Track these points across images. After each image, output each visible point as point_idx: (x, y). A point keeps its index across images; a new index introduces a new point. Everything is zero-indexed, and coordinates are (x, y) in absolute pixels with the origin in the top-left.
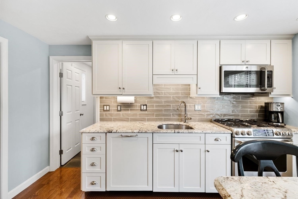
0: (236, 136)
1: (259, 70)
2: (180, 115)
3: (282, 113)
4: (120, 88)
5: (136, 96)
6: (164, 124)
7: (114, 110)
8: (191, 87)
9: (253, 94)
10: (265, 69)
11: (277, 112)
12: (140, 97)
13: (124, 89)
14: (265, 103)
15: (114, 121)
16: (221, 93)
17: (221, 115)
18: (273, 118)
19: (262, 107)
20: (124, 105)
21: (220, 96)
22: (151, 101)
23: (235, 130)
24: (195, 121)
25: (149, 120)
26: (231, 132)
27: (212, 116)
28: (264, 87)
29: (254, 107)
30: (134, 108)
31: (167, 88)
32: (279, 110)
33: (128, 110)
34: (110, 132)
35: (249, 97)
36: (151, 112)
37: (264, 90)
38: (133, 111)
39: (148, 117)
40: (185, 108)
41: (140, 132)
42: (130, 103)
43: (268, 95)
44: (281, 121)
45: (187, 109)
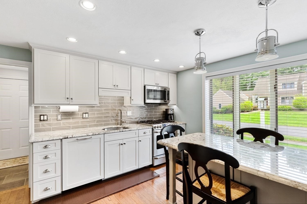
0: (154, 129)
1: (163, 90)
2: (116, 120)
3: (173, 114)
4: (68, 98)
5: (80, 105)
6: (105, 128)
7: (53, 119)
8: (124, 98)
9: (160, 104)
10: (166, 89)
11: (171, 114)
12: (82, 106)
13: (72, 99)
14: (166, 109)
15: (53, 130)
16: (145, 103)
17: (143, 118)
18: (169, 118)
19: (164, 111)
20: (64, 114)
21: (144, 105)
22: (92, 109)
23: (154, 125)
24: (127, 124)
25: (90, 126)
26: (152, 127)
27: (138, 119)
28: (166, 100)
29: (160, 112)
30: (76, 116)
31: (107, 99)
32: (172, 113)
33: (70, 118)
34: (66, 138)
35: (158, 106)
36: (93, 119)
37: (166, 102)
38: (74, 120)
39: (90, 123)
40: (121, 114)
41: (94, 134)
42: (72, 112)
43: (167, 105)
44: (173, 119)
45: (123, 114)
